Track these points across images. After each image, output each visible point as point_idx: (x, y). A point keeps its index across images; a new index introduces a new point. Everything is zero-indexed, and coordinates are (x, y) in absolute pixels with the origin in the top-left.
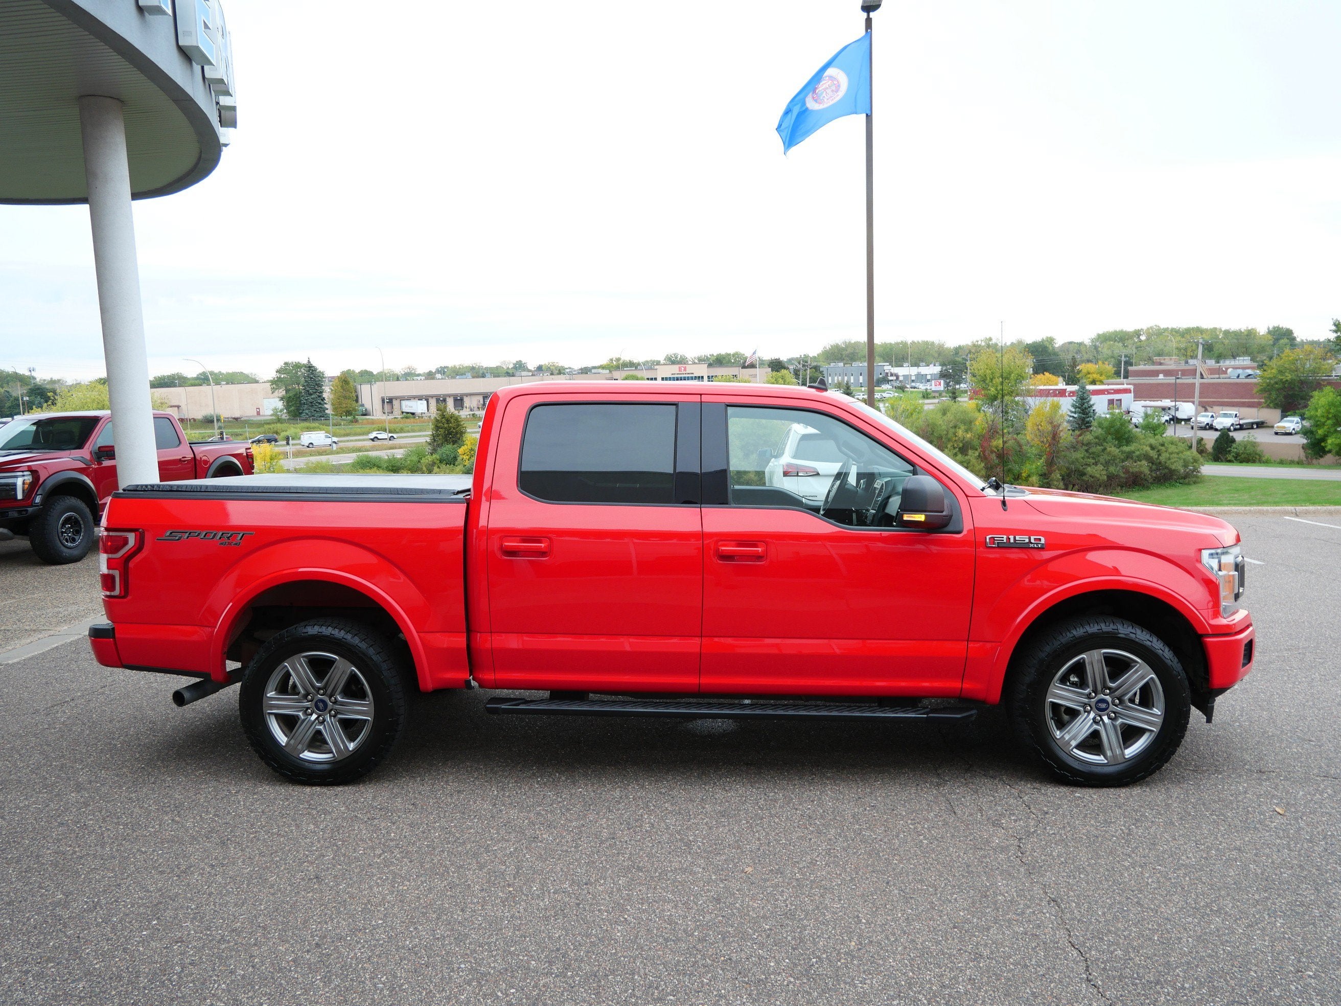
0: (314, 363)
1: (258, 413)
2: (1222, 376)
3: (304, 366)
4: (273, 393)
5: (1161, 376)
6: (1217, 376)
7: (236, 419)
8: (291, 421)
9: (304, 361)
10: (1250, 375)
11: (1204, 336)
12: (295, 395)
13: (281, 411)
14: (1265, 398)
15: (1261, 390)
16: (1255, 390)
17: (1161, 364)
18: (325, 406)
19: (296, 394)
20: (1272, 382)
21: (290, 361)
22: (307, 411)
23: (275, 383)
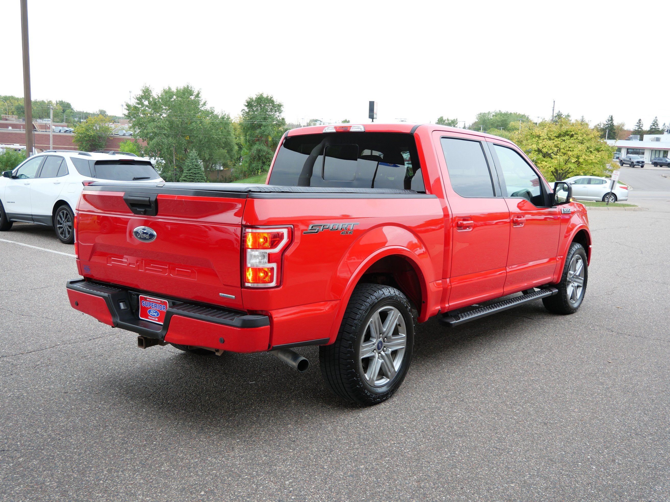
2: (47, 130)
5: (10, 128)
6: (44, 130)
10: (67, 131)
11: (19, 102)
14: (79, 146)
15: (76, 141)
16: (73, 141)
17: (6, 120)
20: (83, 136)
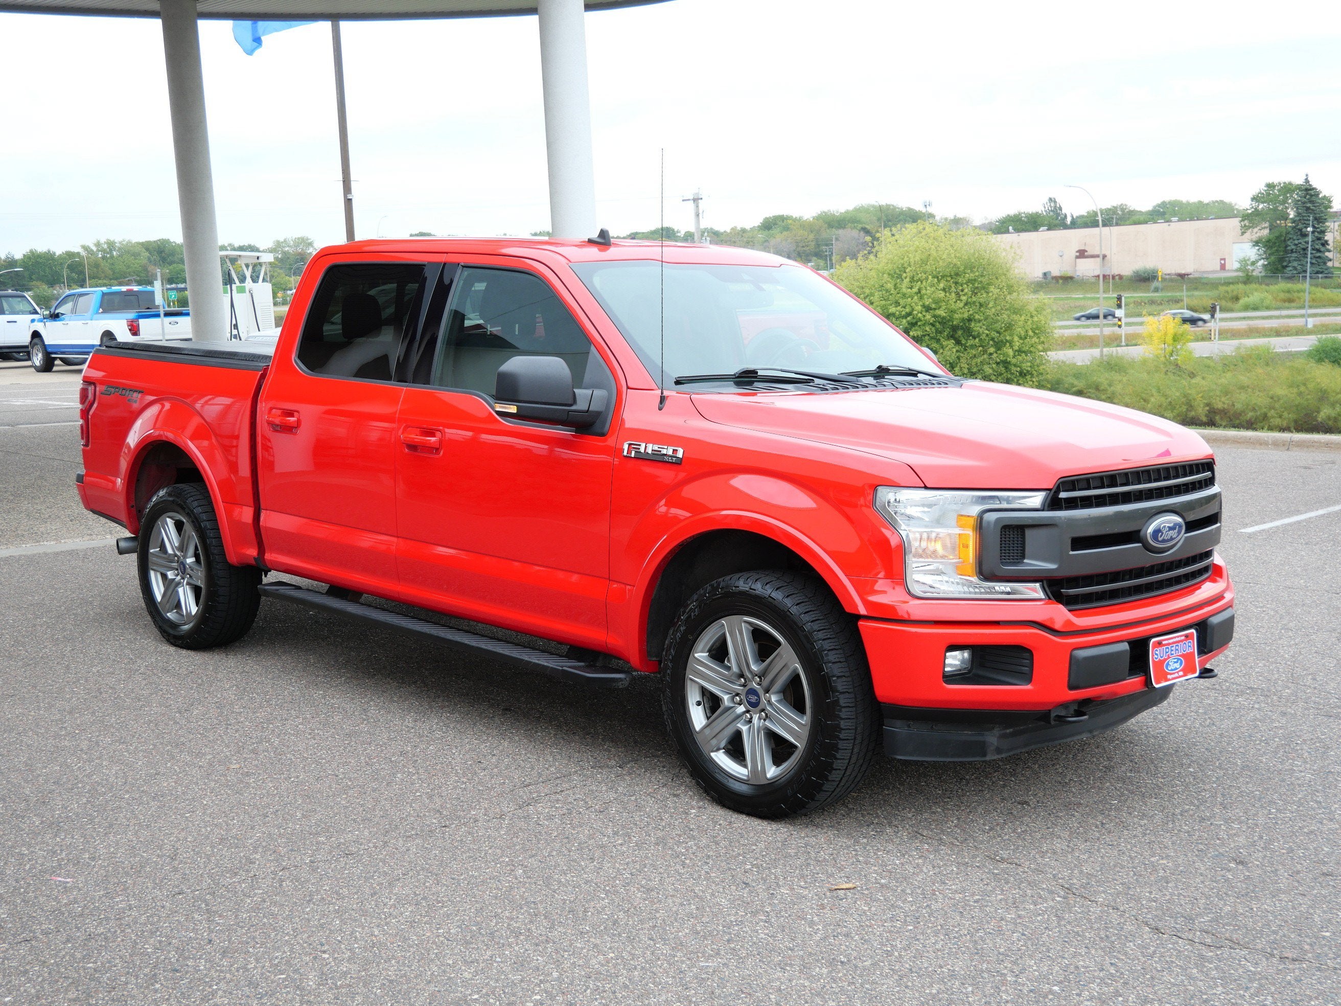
0: (1314, 183)
1: (1223, 267)
3: (1299, 187)
4: (1243, 233)
7: (1182, 276)
8: (1267, 281)
9: (1299, 180)
12: (1277, 238)
13: (1253, 263)
18: (1327, 254)
19: (1281, 236)
21: (1276, 182)
22: (1295, 264)
23: (1250, 219)
